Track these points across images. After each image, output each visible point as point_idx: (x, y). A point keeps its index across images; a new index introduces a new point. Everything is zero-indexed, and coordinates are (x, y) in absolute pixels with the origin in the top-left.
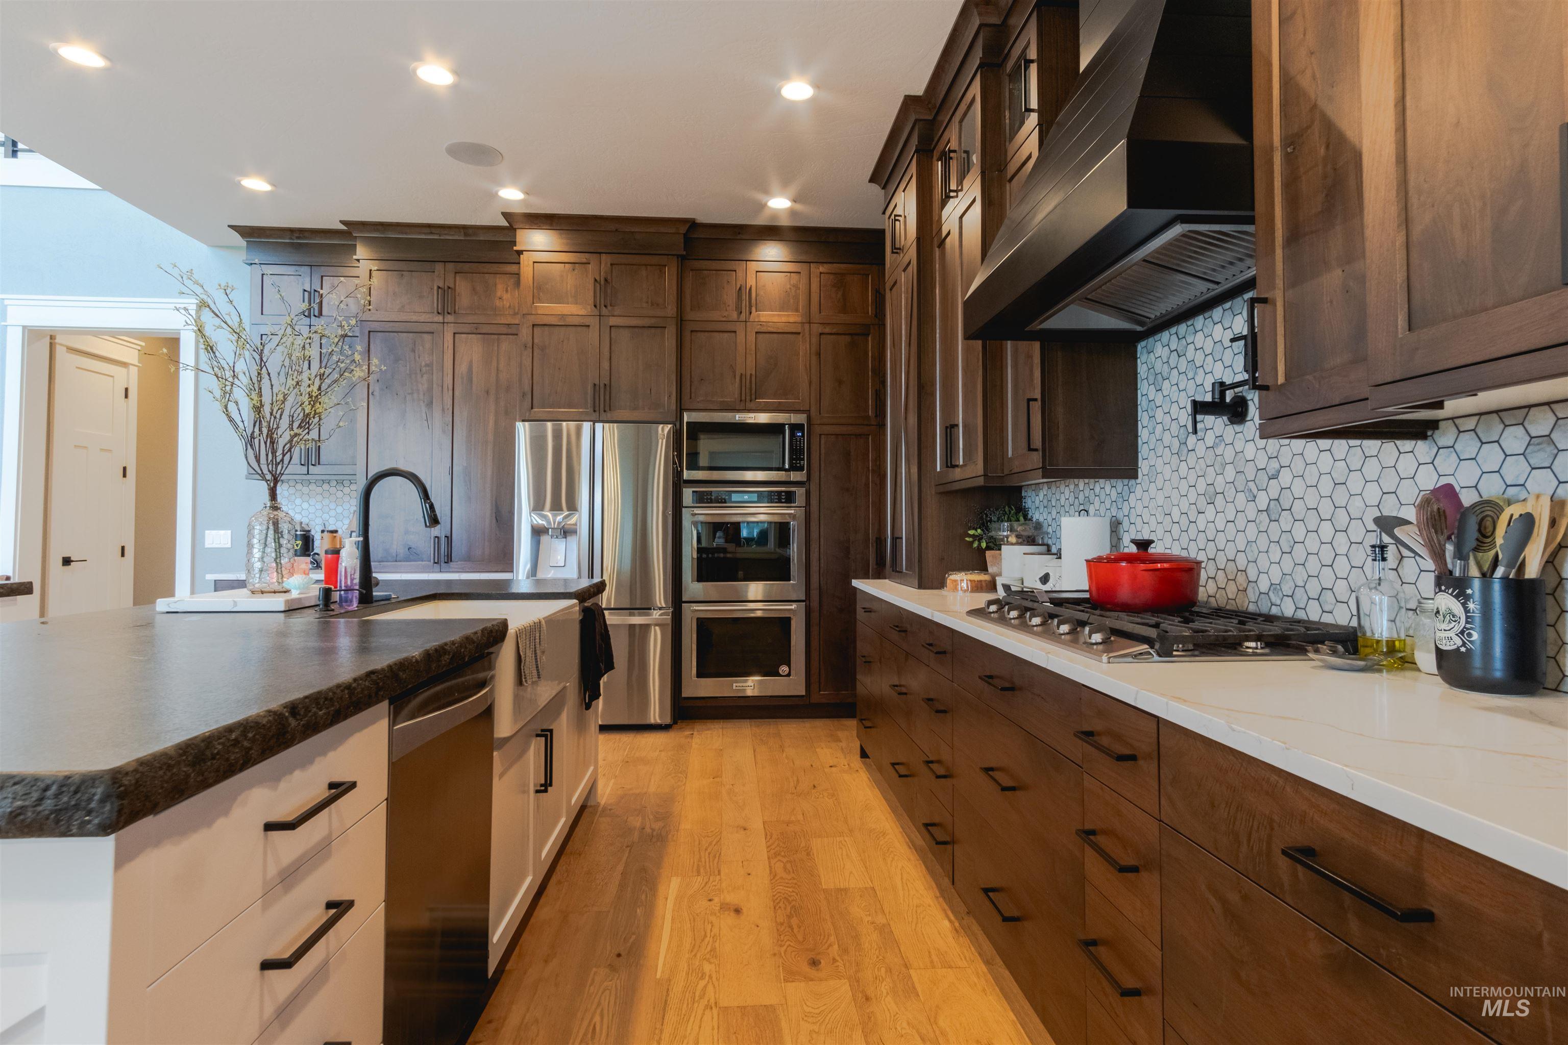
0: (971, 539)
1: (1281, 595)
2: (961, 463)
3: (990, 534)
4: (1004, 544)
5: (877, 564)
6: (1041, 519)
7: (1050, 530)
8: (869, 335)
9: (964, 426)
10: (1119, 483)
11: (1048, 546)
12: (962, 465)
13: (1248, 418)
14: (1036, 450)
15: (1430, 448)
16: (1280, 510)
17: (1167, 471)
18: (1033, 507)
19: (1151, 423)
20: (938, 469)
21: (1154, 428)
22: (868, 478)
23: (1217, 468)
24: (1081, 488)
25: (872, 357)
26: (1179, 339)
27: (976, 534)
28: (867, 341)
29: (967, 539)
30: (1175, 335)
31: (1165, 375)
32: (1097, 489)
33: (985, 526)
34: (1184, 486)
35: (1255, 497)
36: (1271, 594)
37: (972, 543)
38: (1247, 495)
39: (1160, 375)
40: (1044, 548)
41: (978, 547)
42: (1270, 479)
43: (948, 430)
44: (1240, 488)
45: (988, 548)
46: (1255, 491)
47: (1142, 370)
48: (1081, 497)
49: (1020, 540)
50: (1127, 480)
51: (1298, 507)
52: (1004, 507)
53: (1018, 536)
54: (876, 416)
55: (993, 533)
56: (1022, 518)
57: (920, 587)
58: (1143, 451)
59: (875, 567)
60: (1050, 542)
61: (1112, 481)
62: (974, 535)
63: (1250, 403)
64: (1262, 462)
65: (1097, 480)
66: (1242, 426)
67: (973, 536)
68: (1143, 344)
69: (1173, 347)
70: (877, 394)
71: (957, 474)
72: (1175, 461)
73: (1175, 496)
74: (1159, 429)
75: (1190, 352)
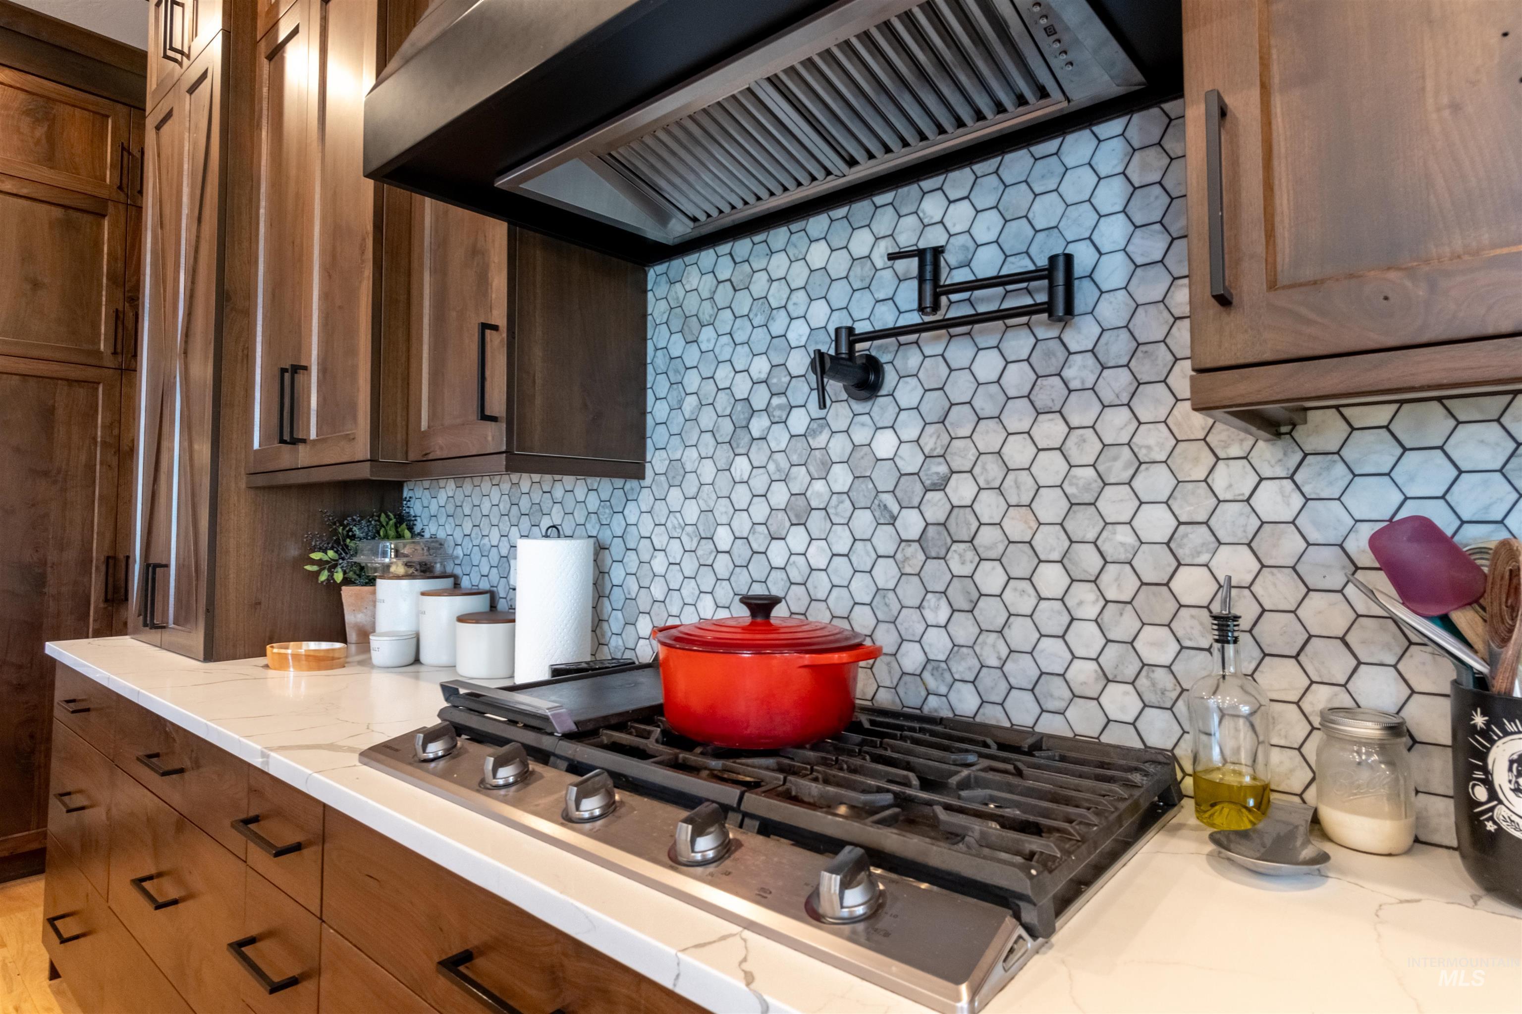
0: (315, 568)
1: (949, 679)
2: (313, 435)
3: (355, 559)
4: (382, 577)
5: (106, 600)
6: (441, 535)
7: (459, 552)
8: (104, 216)
9: (324, 370)
10: (605, 486)
11: (455, 577)
12: (314, 441)
13: (883, 391)
14: (494, 419)
15: (1285, 454)
16: (949, 541)
17: (708, 471)
18: (425, 515)
19: (675, 393)
20: (256, 445)
21: (681, 402)
22: (92, 457)
23: (812, 469)
24: (525, 489)
25: (108, 254)
26: (735, 263)
27: (325, 558)
28: (100, 227)
29: (308, 568)
30: (729, 257)
31: (705, 317)
32: (558, 493)
33: (340, 545)
34: (741, 496)
35: (895, 518)
36: (926, 675)
37: (318, 573)
38: (877, 514)
39: (695, 318)
40: (448, 583)
41: (328, 580)
42: (927, 490)
43: (287, 376)
44: (861, 502)
45: (347, 581)
46: (895, 508)
47: (656, 309)
48: (525, 503)
49: (411, 571)
50: (623, 481)
51: (987, 536)
52: (379, 516)
53: (407, 565)
54: (115, 353)
55: (361, 559)
56: (407, 534)
57: (211, 654)
58: (656, 436)
59: (102, 605)
60: (458, 571)
61: (590, 480)
62: (321, 560)
63: (888, 368)
64: (911, 461)
65: (557, 477)
66: (870, 403)
67: (320, 563)
68: (660, 268)
69: (723, 274)
70: (117, 317)
71: (303, 456)
72: (723, 454)
73: (722, 509)
74: (690, 403)
75: (759, 285)
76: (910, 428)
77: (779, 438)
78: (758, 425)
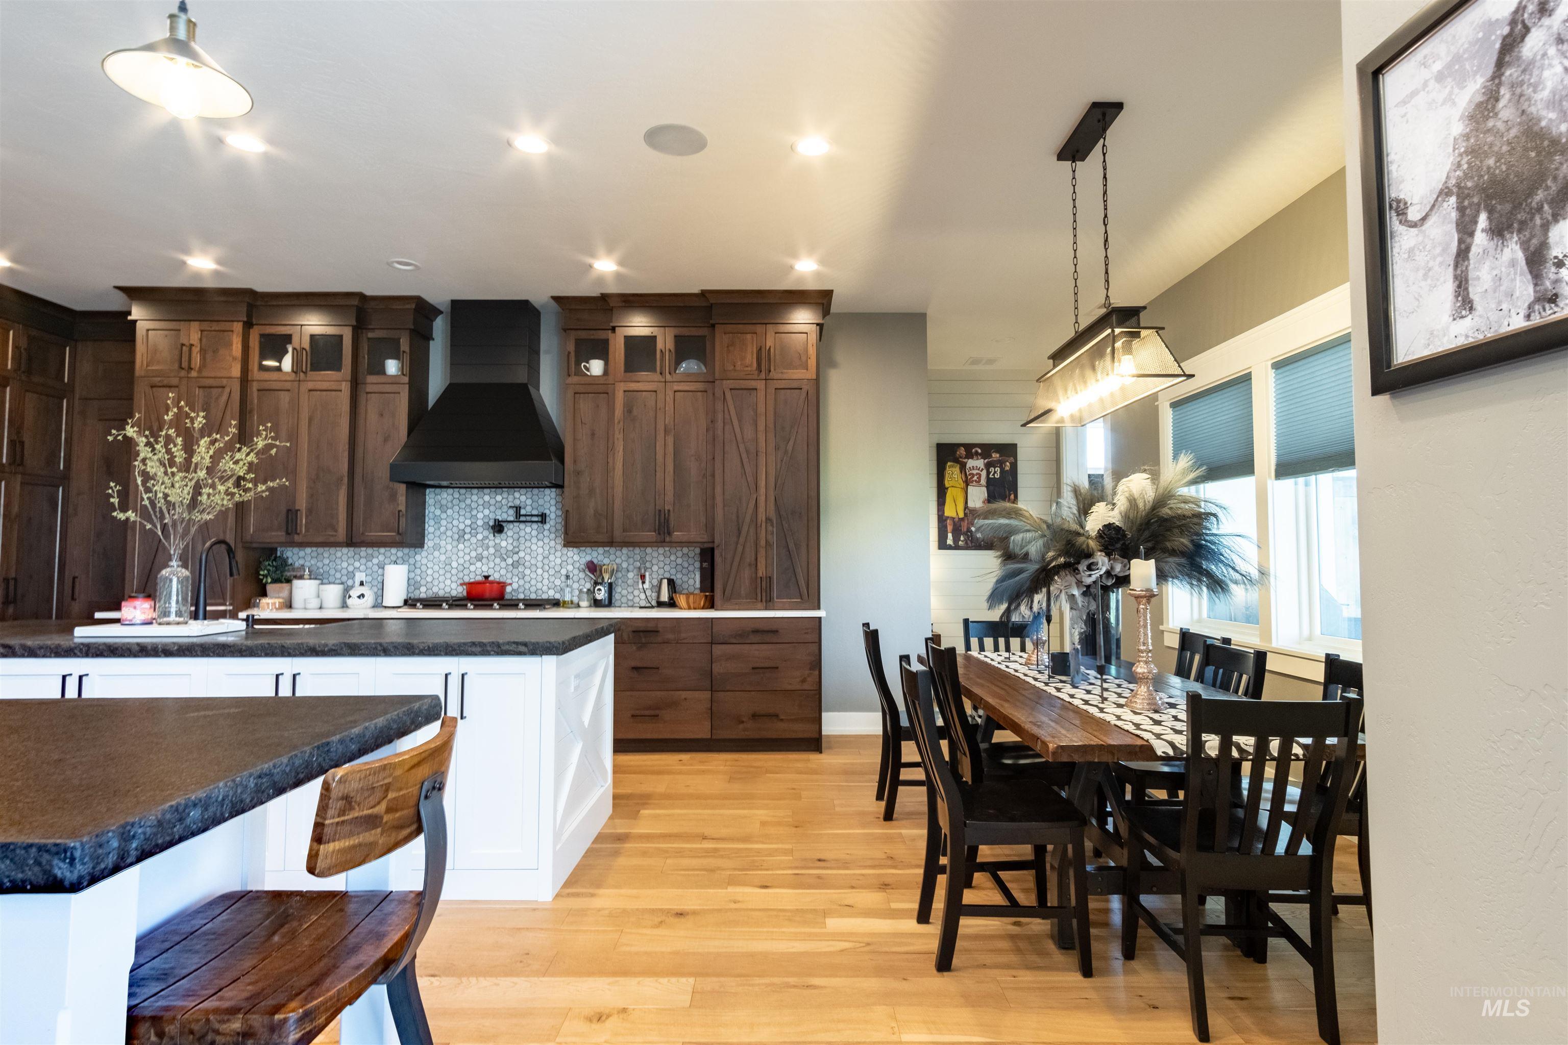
0: (262, 577)
10: (409, 551)
12: (304, 534)
13: (504, 533)
16: (518, 565)
17: (448, 547)
23: (483, 548)
27: (265, 574)
34: (461, 554)
35: (505, 560)
38: (501, 559)
39: (444, 506)
41: (266, 581)
42: (513, 554)
43: (291, 512)
44: (497, 556)
46: (505, 558)
47: (429, 501)
50: (414, 549)
51: (527, 564)
58: (429, 537)
61: (407, 549)
63: (506, 529)
64: (510, 548)
66: (500, 535)
67: (263, 575)
68: (430, 491)
71: (297, 539)
72: (455, 543)
73: (454, 557)
74: (443, 529)
75: (468, 501)
76: (510, 541)
77: (474, 540)
78: (467, 537)
